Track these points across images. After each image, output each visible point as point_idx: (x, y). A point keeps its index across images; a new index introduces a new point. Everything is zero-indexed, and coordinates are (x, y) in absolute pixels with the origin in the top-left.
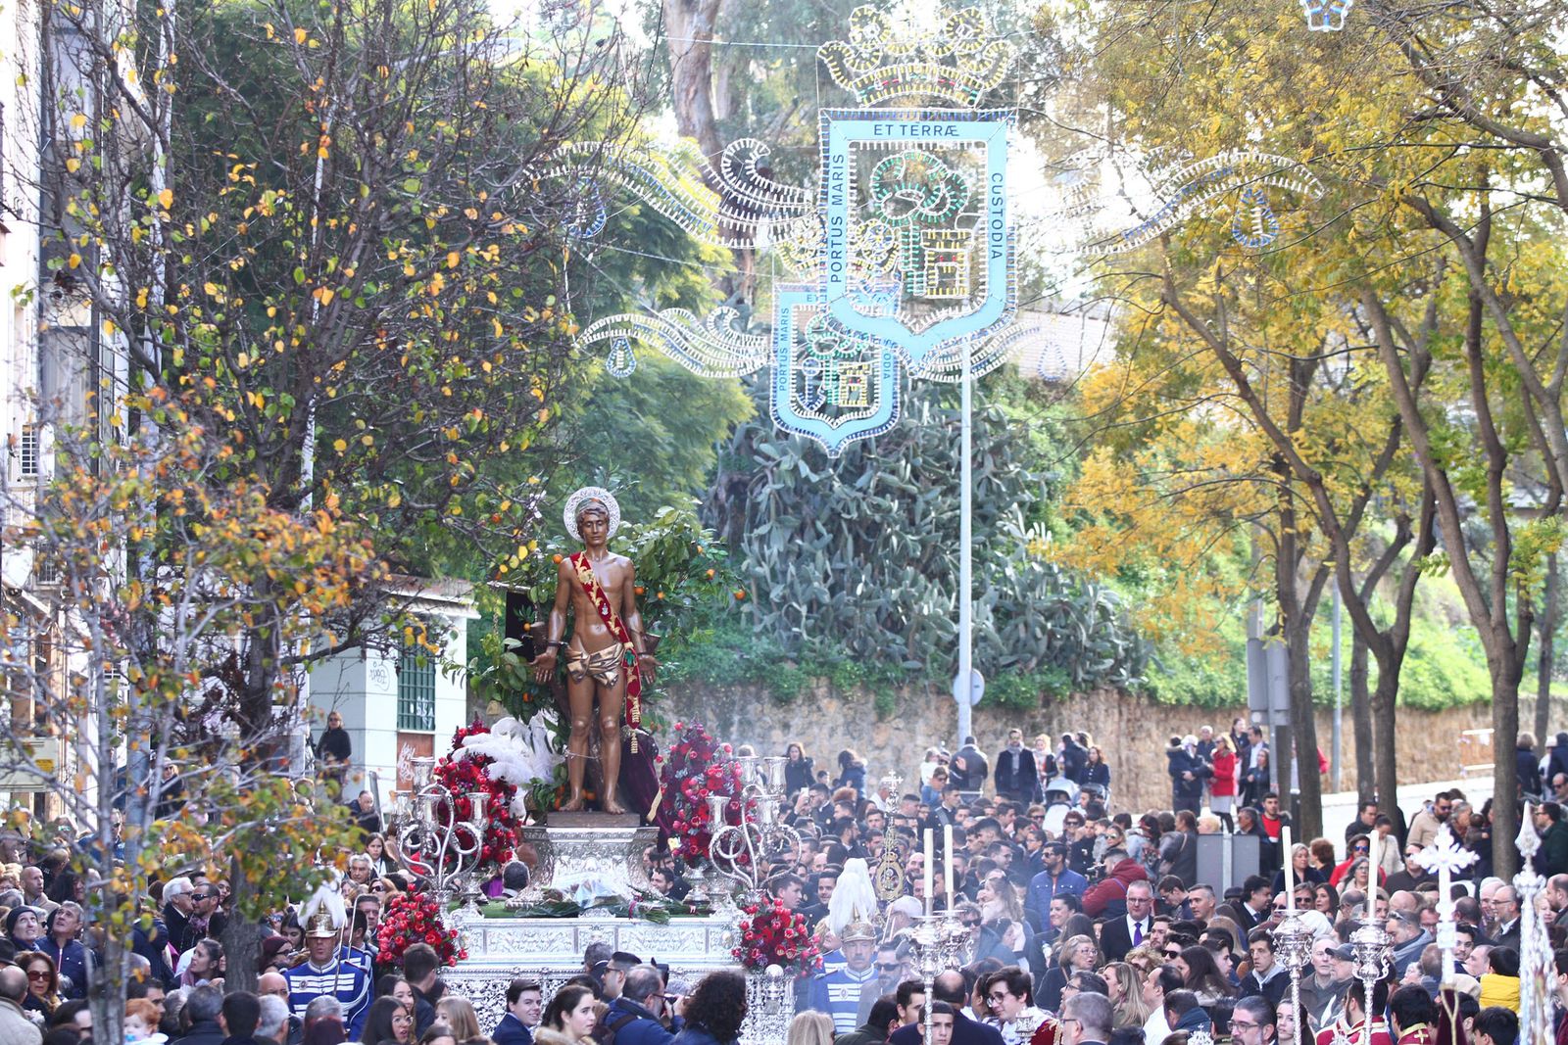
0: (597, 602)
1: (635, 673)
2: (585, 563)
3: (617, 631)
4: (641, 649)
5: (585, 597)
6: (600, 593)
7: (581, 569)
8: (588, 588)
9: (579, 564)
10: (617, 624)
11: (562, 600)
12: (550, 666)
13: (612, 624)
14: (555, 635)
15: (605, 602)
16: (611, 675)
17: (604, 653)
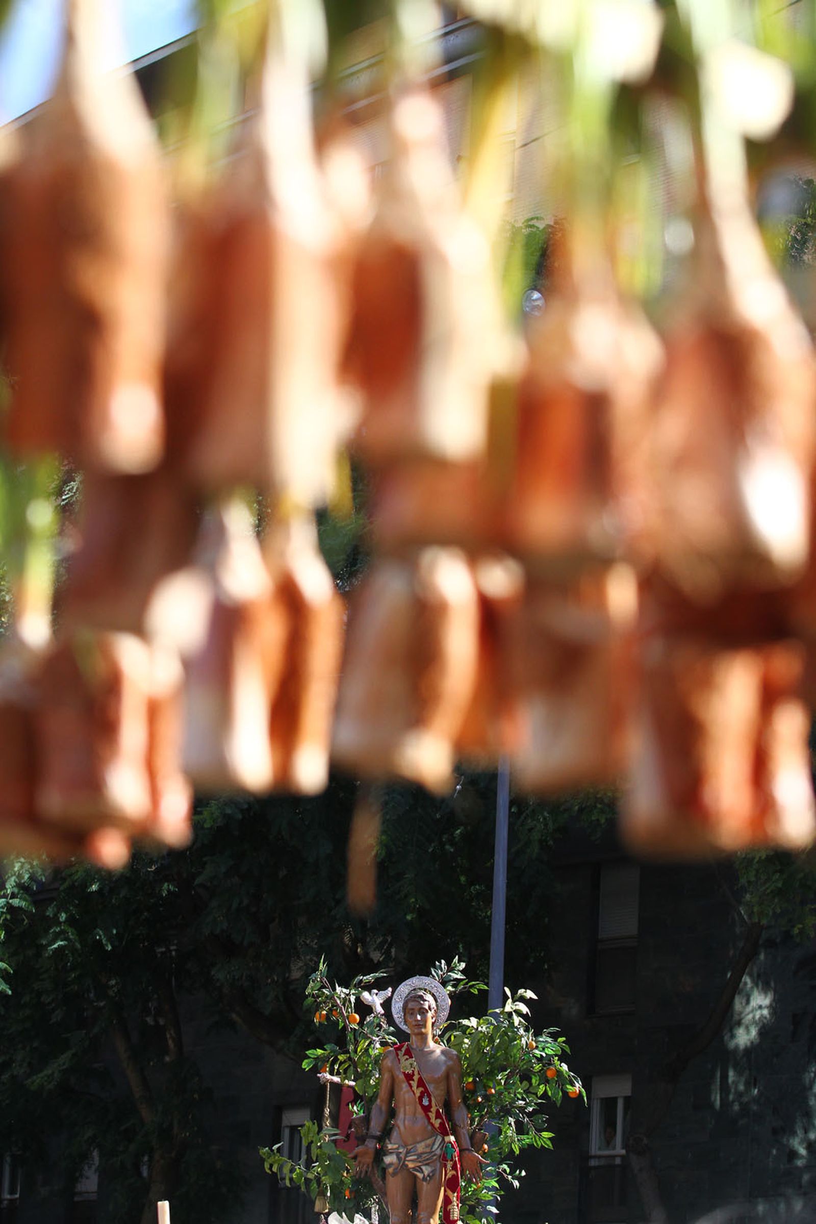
0: (418, 1095)
1: (454, 1167)
2: (408, 1053)
3: (437, 1123)
4: (466, 1143)
5: (405, 1085)
6: (421, 1083)
7: (403, 1059)
8: (409, 1077)
9: (401, 1053)
10: (438, 1115)
11: (383, 1093)
12: (369, 1159)
13: (432, 1115)
14: (376, 1127)
15: (425, 1093)
16: (427, 1170)
17: (421, 1147)
